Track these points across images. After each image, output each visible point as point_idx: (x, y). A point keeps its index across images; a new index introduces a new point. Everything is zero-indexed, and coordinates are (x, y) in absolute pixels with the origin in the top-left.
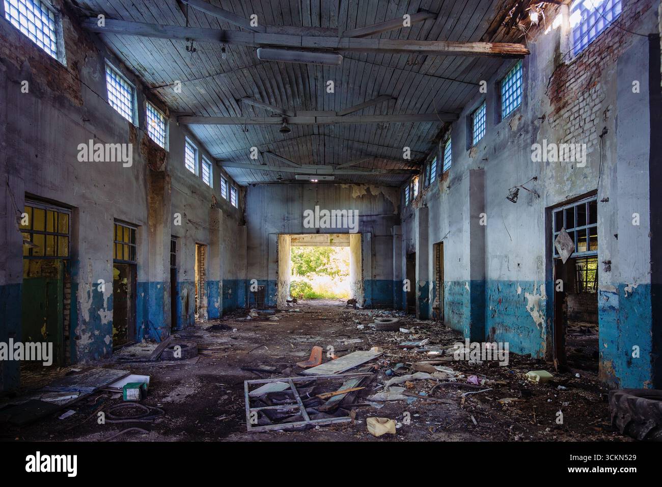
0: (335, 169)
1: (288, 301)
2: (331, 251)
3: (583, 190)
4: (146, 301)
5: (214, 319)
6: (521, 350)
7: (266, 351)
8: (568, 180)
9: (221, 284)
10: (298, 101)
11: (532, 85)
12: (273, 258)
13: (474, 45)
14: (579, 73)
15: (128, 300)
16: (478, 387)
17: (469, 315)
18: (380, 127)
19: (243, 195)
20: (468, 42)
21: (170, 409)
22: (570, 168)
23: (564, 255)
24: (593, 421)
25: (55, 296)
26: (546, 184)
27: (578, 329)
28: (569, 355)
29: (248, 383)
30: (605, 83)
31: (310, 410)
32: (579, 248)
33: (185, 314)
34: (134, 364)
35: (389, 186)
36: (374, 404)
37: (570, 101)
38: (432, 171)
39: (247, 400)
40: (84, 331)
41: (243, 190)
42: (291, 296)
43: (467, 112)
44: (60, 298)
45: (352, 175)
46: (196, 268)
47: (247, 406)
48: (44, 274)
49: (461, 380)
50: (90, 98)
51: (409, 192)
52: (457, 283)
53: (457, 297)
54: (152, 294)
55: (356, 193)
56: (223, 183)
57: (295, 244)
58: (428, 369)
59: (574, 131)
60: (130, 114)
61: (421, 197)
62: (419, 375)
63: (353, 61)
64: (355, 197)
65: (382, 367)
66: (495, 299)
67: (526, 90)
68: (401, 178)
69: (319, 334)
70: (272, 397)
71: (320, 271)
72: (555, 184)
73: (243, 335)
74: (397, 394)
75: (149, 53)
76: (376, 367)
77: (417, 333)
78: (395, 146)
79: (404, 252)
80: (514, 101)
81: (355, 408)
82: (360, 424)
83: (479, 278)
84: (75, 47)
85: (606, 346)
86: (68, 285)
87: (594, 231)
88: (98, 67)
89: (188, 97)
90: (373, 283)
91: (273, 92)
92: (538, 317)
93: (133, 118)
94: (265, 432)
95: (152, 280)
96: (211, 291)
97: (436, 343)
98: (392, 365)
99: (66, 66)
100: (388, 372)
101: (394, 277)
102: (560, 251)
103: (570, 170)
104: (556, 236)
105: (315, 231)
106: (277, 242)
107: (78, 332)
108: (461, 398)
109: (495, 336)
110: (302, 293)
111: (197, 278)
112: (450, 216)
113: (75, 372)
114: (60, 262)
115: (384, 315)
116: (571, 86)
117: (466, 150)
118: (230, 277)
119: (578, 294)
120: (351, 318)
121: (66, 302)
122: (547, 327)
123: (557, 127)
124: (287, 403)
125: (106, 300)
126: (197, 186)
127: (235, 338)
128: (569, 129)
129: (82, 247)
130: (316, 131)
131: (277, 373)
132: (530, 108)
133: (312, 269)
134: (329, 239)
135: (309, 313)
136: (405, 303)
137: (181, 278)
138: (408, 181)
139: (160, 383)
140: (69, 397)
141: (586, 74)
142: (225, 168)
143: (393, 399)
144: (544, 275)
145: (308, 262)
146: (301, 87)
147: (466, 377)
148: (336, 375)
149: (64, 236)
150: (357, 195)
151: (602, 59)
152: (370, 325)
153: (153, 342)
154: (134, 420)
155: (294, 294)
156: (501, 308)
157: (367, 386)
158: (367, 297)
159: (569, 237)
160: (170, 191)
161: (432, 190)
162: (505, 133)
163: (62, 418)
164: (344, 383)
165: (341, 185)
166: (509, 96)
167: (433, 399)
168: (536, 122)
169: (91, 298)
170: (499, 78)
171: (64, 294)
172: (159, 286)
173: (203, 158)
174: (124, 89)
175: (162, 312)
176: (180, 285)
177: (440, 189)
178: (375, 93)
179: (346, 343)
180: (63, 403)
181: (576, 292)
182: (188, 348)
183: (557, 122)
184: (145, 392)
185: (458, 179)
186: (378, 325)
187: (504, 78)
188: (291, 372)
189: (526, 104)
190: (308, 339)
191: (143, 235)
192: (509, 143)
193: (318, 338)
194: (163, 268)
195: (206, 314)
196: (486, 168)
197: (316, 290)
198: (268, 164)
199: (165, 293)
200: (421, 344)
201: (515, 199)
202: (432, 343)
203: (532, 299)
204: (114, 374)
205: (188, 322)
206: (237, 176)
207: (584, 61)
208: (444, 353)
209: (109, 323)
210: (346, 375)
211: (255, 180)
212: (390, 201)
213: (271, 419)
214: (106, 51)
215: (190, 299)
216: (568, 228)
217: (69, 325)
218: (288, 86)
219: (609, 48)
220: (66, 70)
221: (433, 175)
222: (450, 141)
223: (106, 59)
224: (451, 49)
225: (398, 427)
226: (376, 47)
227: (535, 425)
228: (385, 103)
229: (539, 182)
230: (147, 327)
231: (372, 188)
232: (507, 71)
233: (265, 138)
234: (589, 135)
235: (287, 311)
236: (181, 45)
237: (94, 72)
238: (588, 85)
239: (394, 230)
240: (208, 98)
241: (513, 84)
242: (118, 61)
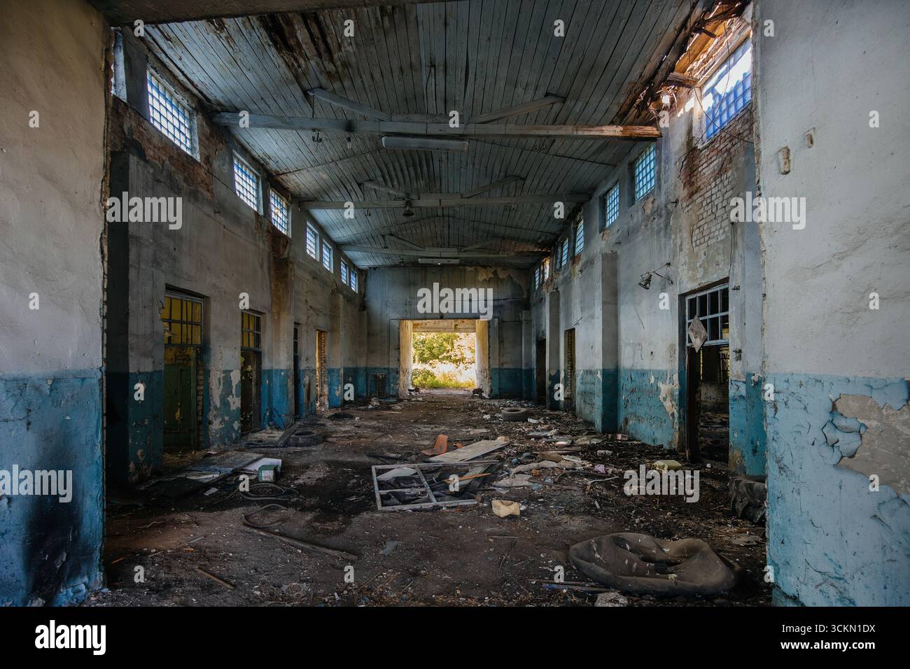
0: (460, 251)
1: (410, 390)
2: (456, 337)
3: (715, 278)
4: (270, 388)
5: (335, 407)
6: (654, 441)
7: (389, 439)
8: (700, 267)
9: (342, 371)
10: (422, 183)
11: (665, 167)
12: (394, 344)
13: (604, 128)
14: (711, 158)
15: (253, 387)
16: (604, 475)
17: (601, 405)
18: (507, 208)
19: (363, 279)
20: (598, 125)
21: (302, 489)
22: (703, 255)
23: (697, 343)
24: (715, 507)
25: (188, 382)
26: (679, 270)
27: (719, 421)
28: (705, 447)
29: (376, 469)
30: (736, 171)
31: (437, 493)
32: (723, 335)
33: (307, 402)
34: (263, 449)
35: (518, 268)
36: (499, 490)
37: (702, 186)
38: (564, 254)
39: (376, 483)
40: (215, 417)
41: (363, 274)
42: (413, 385)
43: (600, 192)
44: (193, 384)
45: (477, 258)
46: (317, 355)
47: (376, 488)
48: (177, 361)
49: (588, 469)
50: (220, 189)
51: (539, 275)
52: (589, 372)
53: (589, 387)
54: (277, 381)
55: (482, 276)
56: (343, 268)
57: (417, 330)
58: (554, 458)
59: (707, 217)
60: (255, 202)
61: (552, 280)
62: (546, 464)
63: (479, 143)
64: (481, 280)
65: (508, 456)
66: (628, 388)
67: (659, 172)
68: (530, 260)
69: (444, 424)
70: (399, 481)
71: (443, 359)
72: (688, 270)
73: (366, 423)
74: (522, 481)
75: (274, 143)
76: (502, 455)
77: (546, 423)
78: (524, 226)
79: (534, 339)
80: (647, 183)
81: (481, 492)
82: (485, 507)
83: (611, 367)
84: (207, 142)
85: (736, 435)
86: (201, 372)
87: (726, 319)
88: (227, 159)
89: (310, 183)
90: (500, 371)
91: (397, 175)
92: (671, 407)
93: (258, 206)
94: (395, 512)
95: (276, 367)
96: (331, 380)
97: (565, 434)
98: (519, 454)
99: (199, 161)
100: (515, 460)
101: (523, 364)
102: (693, 339)
103: (703, 257)
104: (690, 324)
105: (439, 317)
106: (399, 329)
107: (211, 417)
108: (586, 485)
109: (628, 427)
110: (424, 382)
111: (318, 365)
112: (582, 302)
113: (212, 454)
114: (194, 349)
115: (512, 405)
116: (704, 171)
117: (598, 233)
118: (350, 365)
119: (721, 384)
120: (477, 408)
121: (199, 388)
122: (679, 417)
123: (690, 212)
124: (414, 487)
125: (234, 387)
126: (317, 271)
127: (358, 427)
128: (702, 214)
129: (213, 335)
130: (440, 213)
131: (402, 460)
132: (663, 192)
133: (435, 357)
134: (453, 325)
135: (432, 402)
136: (535, 393)
137: (303, 365)
138: (539, 263)
139: (291, 467)
140: (211, 476)
141: (717, 160)
142: (345, 252)
143: (519, 485)
144: (677, 363)
145: (430, 349)
146: (425, 168)
147: (593, 466)
148: (462, 462)
149: (197, 324)
150: (483, 278)
151: (733, 145)
152: (497, 415)
153: (278, 429)
154: (273, 498)
155: (416, 382)
156: (634, 397)
157: (493, 472)
158: (494, 387)
159: (702, 325)
160: (293, 278)
161: (563, 273)
162: (638, 216)
163: (207, 494)
164: (470, 470)
165: (466, 267)
166: (643, 178)
167: (558, 485)
168: (669, 206)
169: (222, 385)
170: (632, 158)
171: (197, 381)
172: (283, 374)
173: (323, 243)
174: (250, 178)
175: (286, 399)
176: (302, 372)
177: (572, 273)
178: (502, 174)
179: (472, 433)
180: (207, 481)
181: (719, 382)
182: (315, 435)
183: (690, 207)
184: (279, 474)
185: (590, 262)
186: (505, 415)
187: (637, 159)
188: (417, 459)
189: (659, 186)
190: (432, 428)
191: (267, 322)
192: (643, 227)
193: (443, 428)
194: (286, 356)
195: (327, 403)
196: (619, 253)
197: (439, 378)
198: (390, 247)
199: (289, 380)
200: (549, 434)
201: (648, 285)
202: (561, 434)
203: (664, 388)
204: (248, 457)
205: (309, 410)
206: (357, 260)
207: (716, 146)
208: (573, 443)
209: (237, 408)
210: (472, 462)
211: (376, 264)
212: (519, 285)
213: (400, 501)
214: (234, 143)
215: (311, 387)
216: (701, 316)
217: (202, 410)
218: (411, 169)
219: (739, 134)
220: (200, 164)
221: (565, 258)
222: (582, 222)
223: (233, 150)
224: (580, 133)
225: (522, 509)
226: (503, 133)
227: (658, 510)
228: (513, 184)
229: (672, 268)
230: (271, 413)
231: (499, 270)
232: (640, 152)
233: (387, 221)
234: (721, 222)
235: (409, 400)
236: (307, 136)
237: (223, 165)
238: (720, 171)
239: (523, 315)
240: (330, 182)
241: (646, 166)
242: (245, 151)
